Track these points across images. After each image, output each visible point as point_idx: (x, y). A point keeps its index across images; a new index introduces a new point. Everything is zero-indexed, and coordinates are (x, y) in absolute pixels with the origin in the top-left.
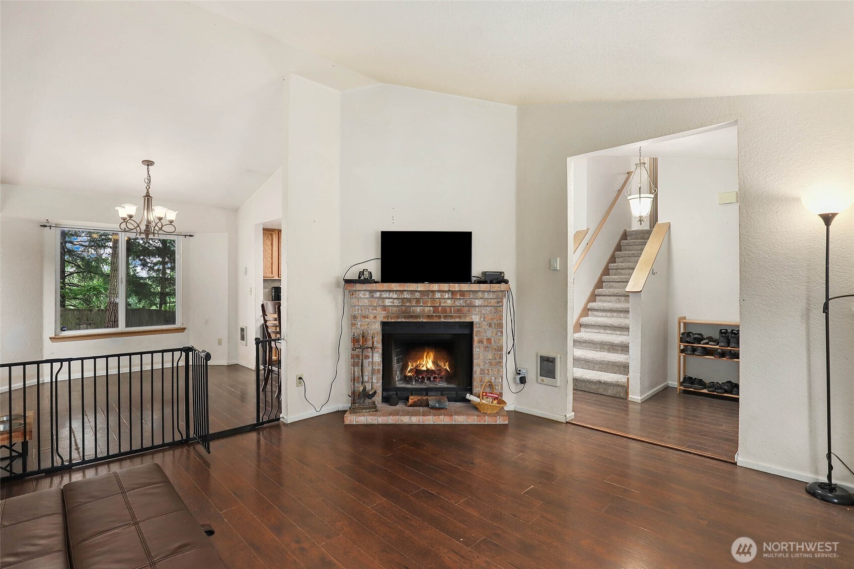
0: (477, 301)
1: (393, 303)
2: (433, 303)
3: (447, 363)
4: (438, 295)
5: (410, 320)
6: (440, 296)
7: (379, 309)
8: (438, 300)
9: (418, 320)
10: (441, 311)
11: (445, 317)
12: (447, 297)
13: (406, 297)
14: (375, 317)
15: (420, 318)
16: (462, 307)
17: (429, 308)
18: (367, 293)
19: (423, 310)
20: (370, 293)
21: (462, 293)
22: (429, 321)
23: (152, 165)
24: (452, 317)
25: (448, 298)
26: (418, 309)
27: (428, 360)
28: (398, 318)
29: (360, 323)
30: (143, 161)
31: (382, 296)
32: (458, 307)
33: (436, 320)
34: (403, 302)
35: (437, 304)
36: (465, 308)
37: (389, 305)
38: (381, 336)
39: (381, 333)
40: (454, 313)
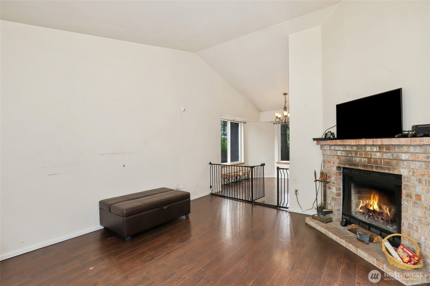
0: (403, 155)
1: (342, 154)
2: (366, 155)
3: (388, 208)
4: (368, 149)
5: (353, 167)
6: (370, 150)
7: (336, 157)
8: (370, 152)
9: (357, 168)
10: (373, 162)
11: (377, 167)
12: (375, 150)
13: (348, 150)
14: (334, 163)
15: (359, 167)
16: (390, 160)
17: (364, 159)
18: (328, 147)
19: (361, 160)
20: (330, 146)
21: (388, 147)
22: (364, 169)
23: (286, 95)
24: (382, 168)
25: (377, 152)
26: (358, 159)
27: (374, 201)
28: (346, 165)
29: (327, 166)
30: (283, 94)
31: (335, 149)
32: (387, 160)
33: (369, 169)
34: (347, 154)
35: (369, 156)
36: (394, 161)
37: (339, 155)
38: (342, 176)
39: (342, 174)
40: (384, 165)
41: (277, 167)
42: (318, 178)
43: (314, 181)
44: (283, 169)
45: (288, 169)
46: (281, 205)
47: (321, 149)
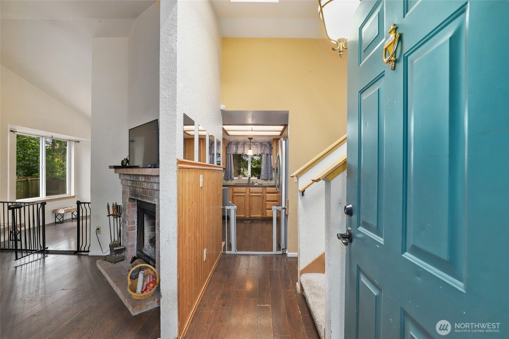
1: (130, 184)
4: (140, 178)
5: (136, 198)
6: (141, 180)
7: (128, 188)
13: (132, 179)
14: (127, 194)
18: (124, 176)
21: (148, 177)
22: (141, 200)
28: (133, 196)
29: (124, 197)
31: (126, 178)
33: (143, 200)
34: (132, 184)
35: (142, 186)
38: (136, 208)
39: (136, 206)
40: (149, 195)
41: (78, 201)
42: (111, 213)
43: (107, 216)
44: (85, 203)
45: (90, 203)
46: (83, 249)
47: (119, 179)
